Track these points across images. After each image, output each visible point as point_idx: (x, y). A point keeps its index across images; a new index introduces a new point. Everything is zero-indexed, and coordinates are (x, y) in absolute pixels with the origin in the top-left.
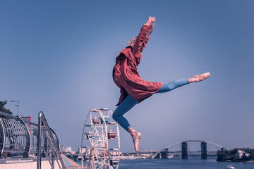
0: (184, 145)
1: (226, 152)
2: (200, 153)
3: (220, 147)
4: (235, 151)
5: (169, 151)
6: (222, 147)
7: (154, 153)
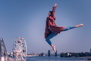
0: (49, 51)
1: (64, 54)
2: (55, 54)
3: (61, 52)
4: (67, 54)
5: (44, 53)
6: (62, 52)
7: (38, 54)
